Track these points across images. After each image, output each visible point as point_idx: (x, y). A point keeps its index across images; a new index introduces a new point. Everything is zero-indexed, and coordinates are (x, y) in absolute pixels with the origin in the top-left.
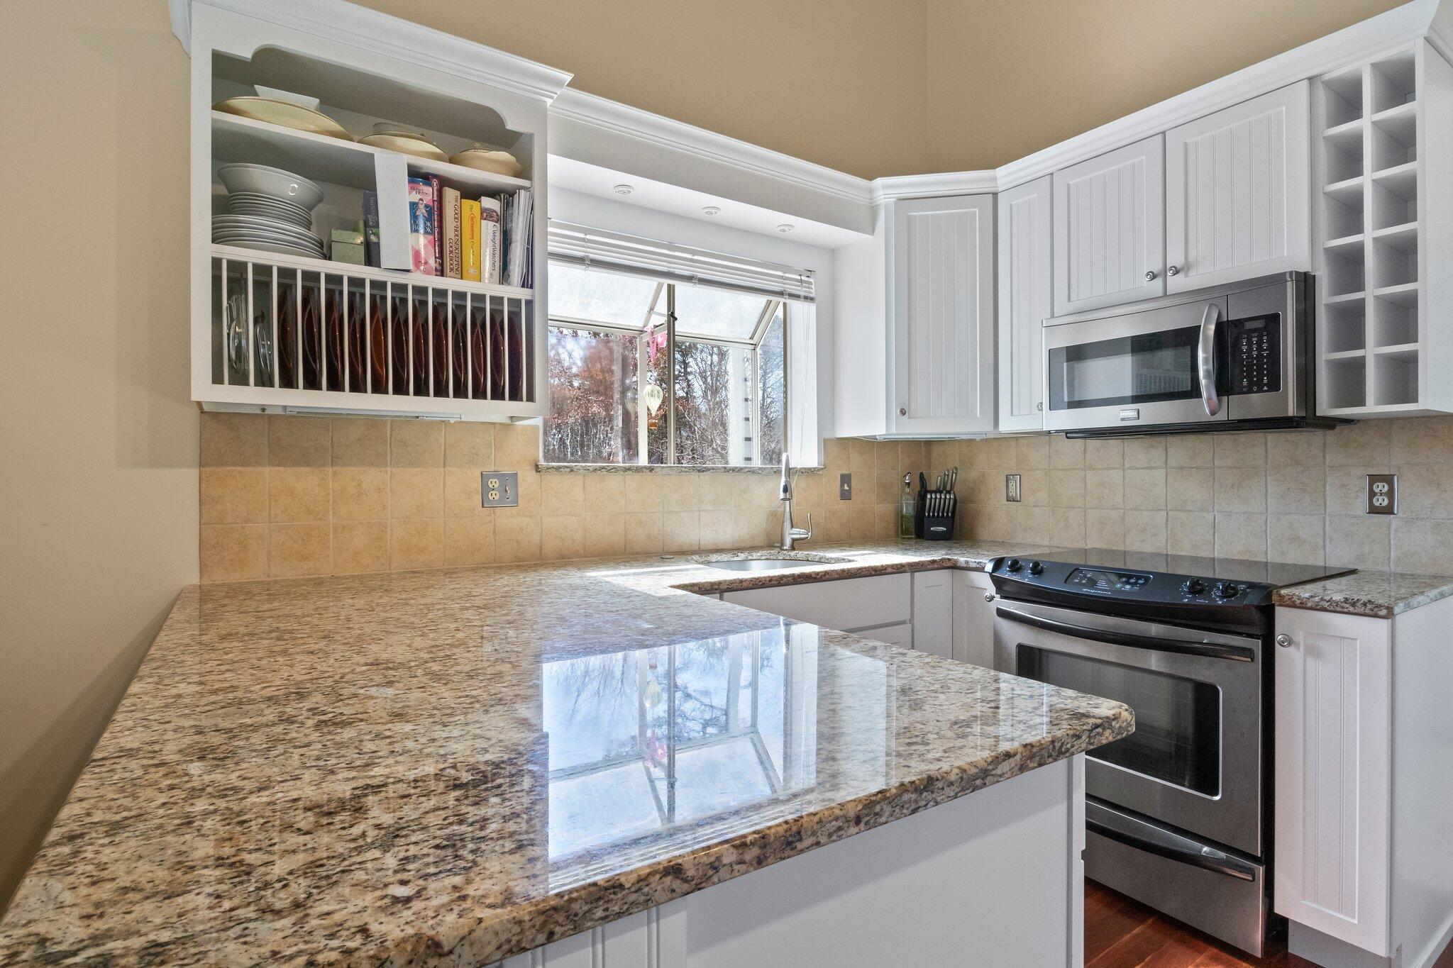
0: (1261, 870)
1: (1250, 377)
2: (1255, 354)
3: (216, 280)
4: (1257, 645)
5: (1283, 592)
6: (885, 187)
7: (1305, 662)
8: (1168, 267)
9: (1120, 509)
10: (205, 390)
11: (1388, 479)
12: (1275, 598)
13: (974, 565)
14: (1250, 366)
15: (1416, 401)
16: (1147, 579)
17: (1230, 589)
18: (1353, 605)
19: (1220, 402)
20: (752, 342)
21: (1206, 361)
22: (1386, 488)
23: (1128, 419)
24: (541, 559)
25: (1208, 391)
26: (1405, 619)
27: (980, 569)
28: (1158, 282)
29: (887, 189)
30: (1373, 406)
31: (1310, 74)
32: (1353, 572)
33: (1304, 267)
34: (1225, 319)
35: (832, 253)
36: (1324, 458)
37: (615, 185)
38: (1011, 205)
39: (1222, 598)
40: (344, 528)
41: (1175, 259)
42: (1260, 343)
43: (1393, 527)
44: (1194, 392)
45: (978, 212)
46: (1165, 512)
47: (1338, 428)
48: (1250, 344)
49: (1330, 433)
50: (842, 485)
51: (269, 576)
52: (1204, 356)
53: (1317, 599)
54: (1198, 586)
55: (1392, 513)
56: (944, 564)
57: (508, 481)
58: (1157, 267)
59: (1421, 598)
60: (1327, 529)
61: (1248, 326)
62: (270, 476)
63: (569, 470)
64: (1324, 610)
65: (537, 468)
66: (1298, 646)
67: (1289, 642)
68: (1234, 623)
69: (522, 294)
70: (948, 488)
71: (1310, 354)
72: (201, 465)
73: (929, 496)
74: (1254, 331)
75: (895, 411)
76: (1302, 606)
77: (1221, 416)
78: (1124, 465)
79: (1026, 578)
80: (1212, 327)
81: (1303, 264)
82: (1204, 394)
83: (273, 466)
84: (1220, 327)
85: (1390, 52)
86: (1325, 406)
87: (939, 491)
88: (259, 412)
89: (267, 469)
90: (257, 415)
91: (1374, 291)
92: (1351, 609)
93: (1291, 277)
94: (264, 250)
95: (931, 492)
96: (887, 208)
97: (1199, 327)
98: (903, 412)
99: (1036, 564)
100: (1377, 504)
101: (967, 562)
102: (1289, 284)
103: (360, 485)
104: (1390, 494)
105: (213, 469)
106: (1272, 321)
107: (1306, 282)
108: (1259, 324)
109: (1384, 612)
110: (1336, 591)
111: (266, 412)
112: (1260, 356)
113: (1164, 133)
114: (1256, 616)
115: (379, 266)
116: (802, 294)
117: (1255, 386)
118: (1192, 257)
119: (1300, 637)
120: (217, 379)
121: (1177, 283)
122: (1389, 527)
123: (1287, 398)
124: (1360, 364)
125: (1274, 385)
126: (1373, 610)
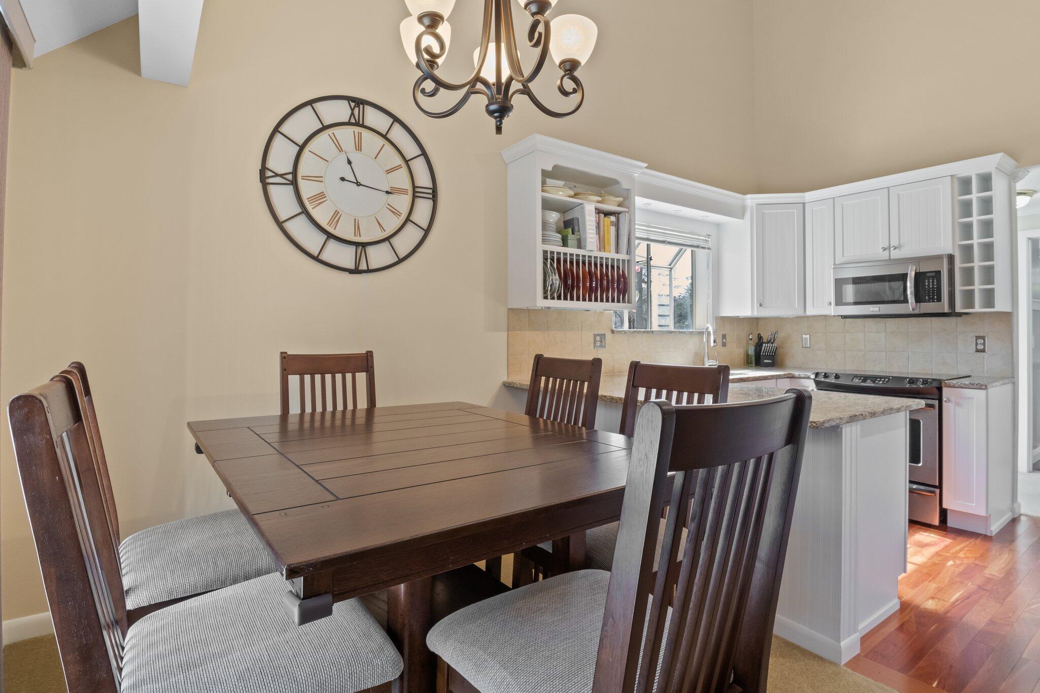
0: (938, 491)
1: (929, 296)
2: (931, 286)
3: (545, 259)
4: (936, 403)
5: (946, 382)
6: (751, 199)
7: (955, 408)
8: (891, 246)
9: (863, 351)
10: (541, 302)
11: (983, 338)
12: (943, 384)
13: (803, 376)
14: (929, 291)
15: (994, 307)
16: (889, 379)
17: (925, 381)
18: (973, 385)
19: (916, 305)
20: (670, 267)
21: (911, 287)
22: (982, 341)
23: (875, 311)
24: (613, 373)
25: (911, 299)
26: (990, 390)
27: (809, 378)
28: (887, 252)
29: (752, 200)
30: (978, 309)
31: (952, 174)
32: (969, 376)
33: (951, 252)
34: (918, 271)
35: (718, 226)
36: (957, 328)
37: (644, 203)
38: (812, 210)
39: (922, 384)
41: (894, 243)
42: (933, 282)
43: (985, 357)
44: (905, 301)
45: (796, 212)
46: (885, 353)
47: (963, 316)
48: (929, 282)
49: (959, 318)
50: (723, 340)
52: (910, 285)
53: (959, 384)
54: (912, 381)
55: (985, 352)
56: (789, 376)
57: (603, 336)
58: (886, 245)
59: (996, 383)
60: (958, 359)
61: (928, 275)
62: (529, 335)
63: (624, 332)
64: (962, 388)
65: (613, 332)
66: (952, 401)
67: (949, 401)
68: (927, 394)
69: (626, 257)
70: (772, 341)
71: (953, 286)
73: (764, 345)
74: (931, 277)
75: (756, 305)
76: (954, 387)
77: (917, 312)
78: (864, 331)
79: (832, 380)
80: (913, 273)
81: (950, 251)
82: (910, 301)
83: (530, 331)
84: (916, 273)
85: (984, 170)
86: (958, 309)
87: (768, 342)
89: (528, 332)
91: (977, 264)
92: (972, 386)
93: (945, 256)
95: (765, 343)
96: (752, 208)
97: (907, 273)
98: (761, 305)
99: (836, 375)
100: (979, 348)
101: (799, 375)
102: (945, 259)
103: (555, 340)
104: (984, 344)
105: (511, 332)
106: (938, 274)
107: (951, 258)
108: (933, 274)
109: (984, 387)
110: (966, 381)
112: (933, 287)
113: (888, 188)
114: (936, 391)
115: (585, 249)
116: (707, 246)
117: (931, 300)
118: (902, 242)
119: (953, 399)
120: (546, 298)
121: (895, 254)
122: (984, 358)
123: (944, 304)
124: (972, 291)
125: (939, 300)
126: (981, 387)
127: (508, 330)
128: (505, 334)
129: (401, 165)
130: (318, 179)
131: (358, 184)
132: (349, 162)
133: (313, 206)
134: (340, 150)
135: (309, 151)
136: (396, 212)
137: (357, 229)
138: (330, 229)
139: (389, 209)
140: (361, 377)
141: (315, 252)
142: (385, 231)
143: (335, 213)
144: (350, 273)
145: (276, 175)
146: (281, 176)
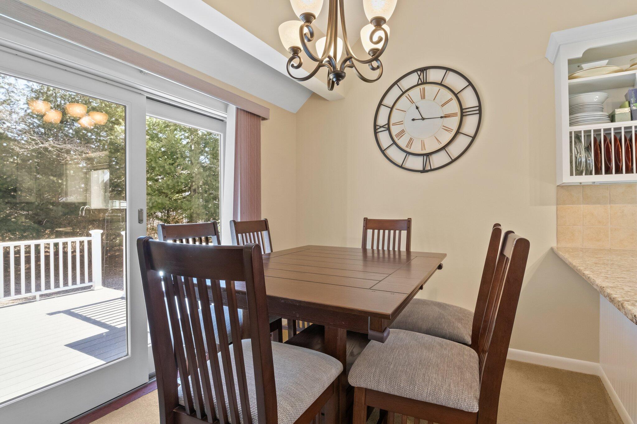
10: (568, 179)
40: (615, 229)
51: (583, 246)
62: (583, 208)
83: (585, 204)
88: (579, 184)
89: (582, 206)
90: (578, 185)
94: (589, 124)
103: (623, 212)
105: (562, 206)
111: (582, 184)
127: (557, 204)
128: (554, 208)
129: (452, 98)
130: (400, 123)
131: (423, 119)
132: (417, 108)
133: (398, 139)
134: (412, 102)
135: (396, 109)
136: (449, 129)
137: (423, 146)
138: (408, 150)
139: (444, 129)
140: (404, 233)
141: (400, 164)
142: (441, 143)
143: (410, 139)
144: (421, 173)
145: (381, 127)
146: (383, 127)
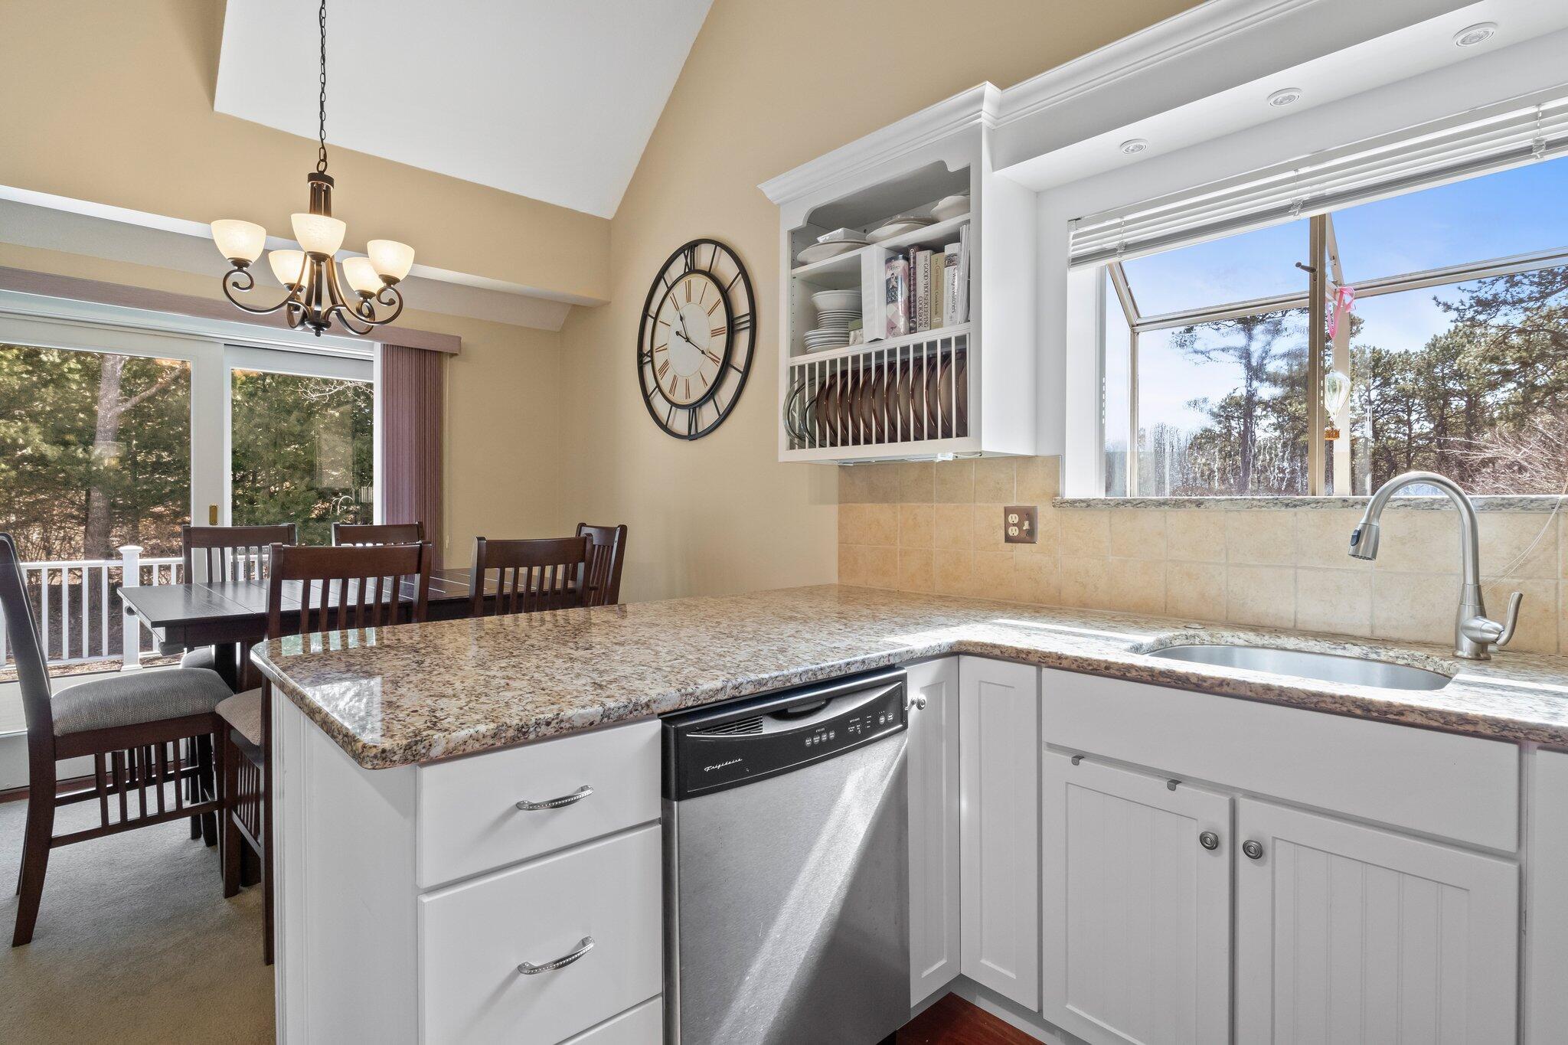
10: (789, 455)
24: (1060, 603)
37: (1120, 144)
51: (867, 584)
62: (868, 510)
63: (1085, 504)
65: (1052, 503)
72: (840, 503)
89: (866, 505)
103: (915, 518)
105: (844, 505)
120: (792, 447)
128: (835, 509)
129: (719, 299)
130: (664, 348)
132: (682, 319)
133: (661, 378)
134: (677, 308)
135: (660, 322)
136: (716, 358)
137: (688, 390)
138: (671, 397)
139: (710, 358)
141: (665, 424)
142: (707, 385)
143: (674, 378)
146: (646, 355)
